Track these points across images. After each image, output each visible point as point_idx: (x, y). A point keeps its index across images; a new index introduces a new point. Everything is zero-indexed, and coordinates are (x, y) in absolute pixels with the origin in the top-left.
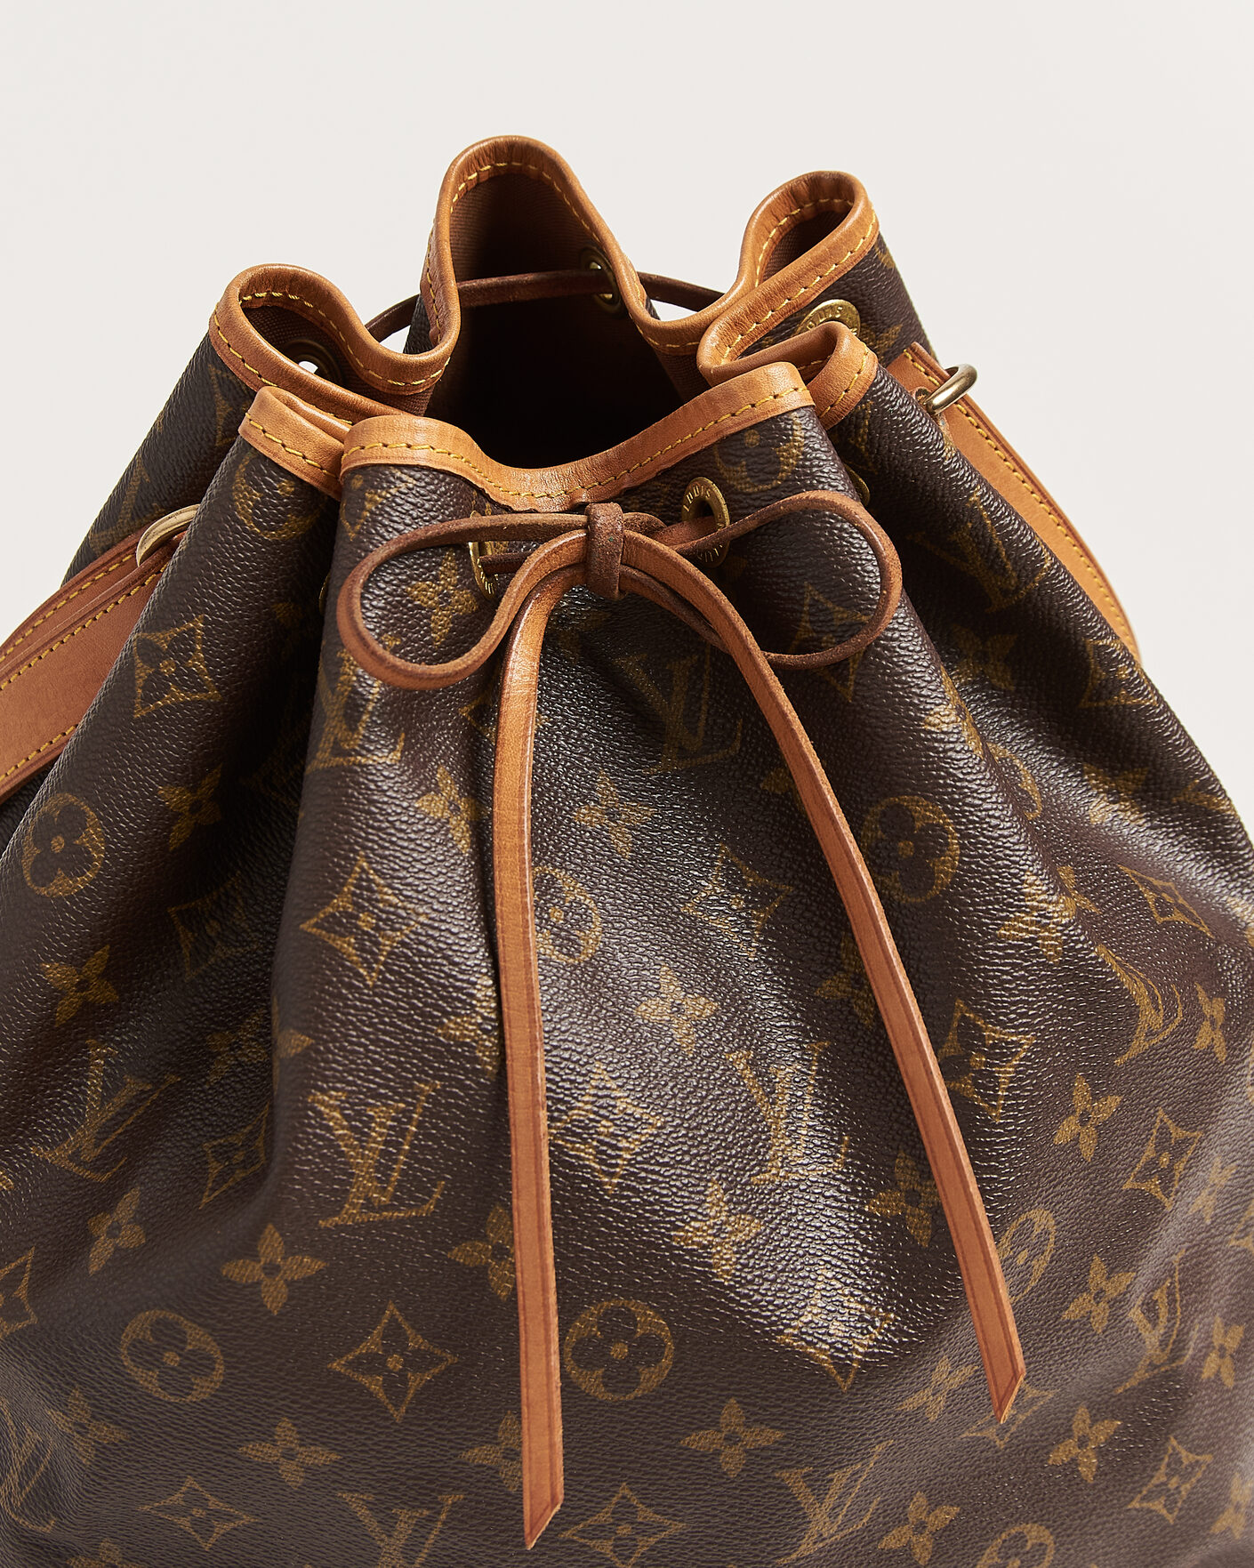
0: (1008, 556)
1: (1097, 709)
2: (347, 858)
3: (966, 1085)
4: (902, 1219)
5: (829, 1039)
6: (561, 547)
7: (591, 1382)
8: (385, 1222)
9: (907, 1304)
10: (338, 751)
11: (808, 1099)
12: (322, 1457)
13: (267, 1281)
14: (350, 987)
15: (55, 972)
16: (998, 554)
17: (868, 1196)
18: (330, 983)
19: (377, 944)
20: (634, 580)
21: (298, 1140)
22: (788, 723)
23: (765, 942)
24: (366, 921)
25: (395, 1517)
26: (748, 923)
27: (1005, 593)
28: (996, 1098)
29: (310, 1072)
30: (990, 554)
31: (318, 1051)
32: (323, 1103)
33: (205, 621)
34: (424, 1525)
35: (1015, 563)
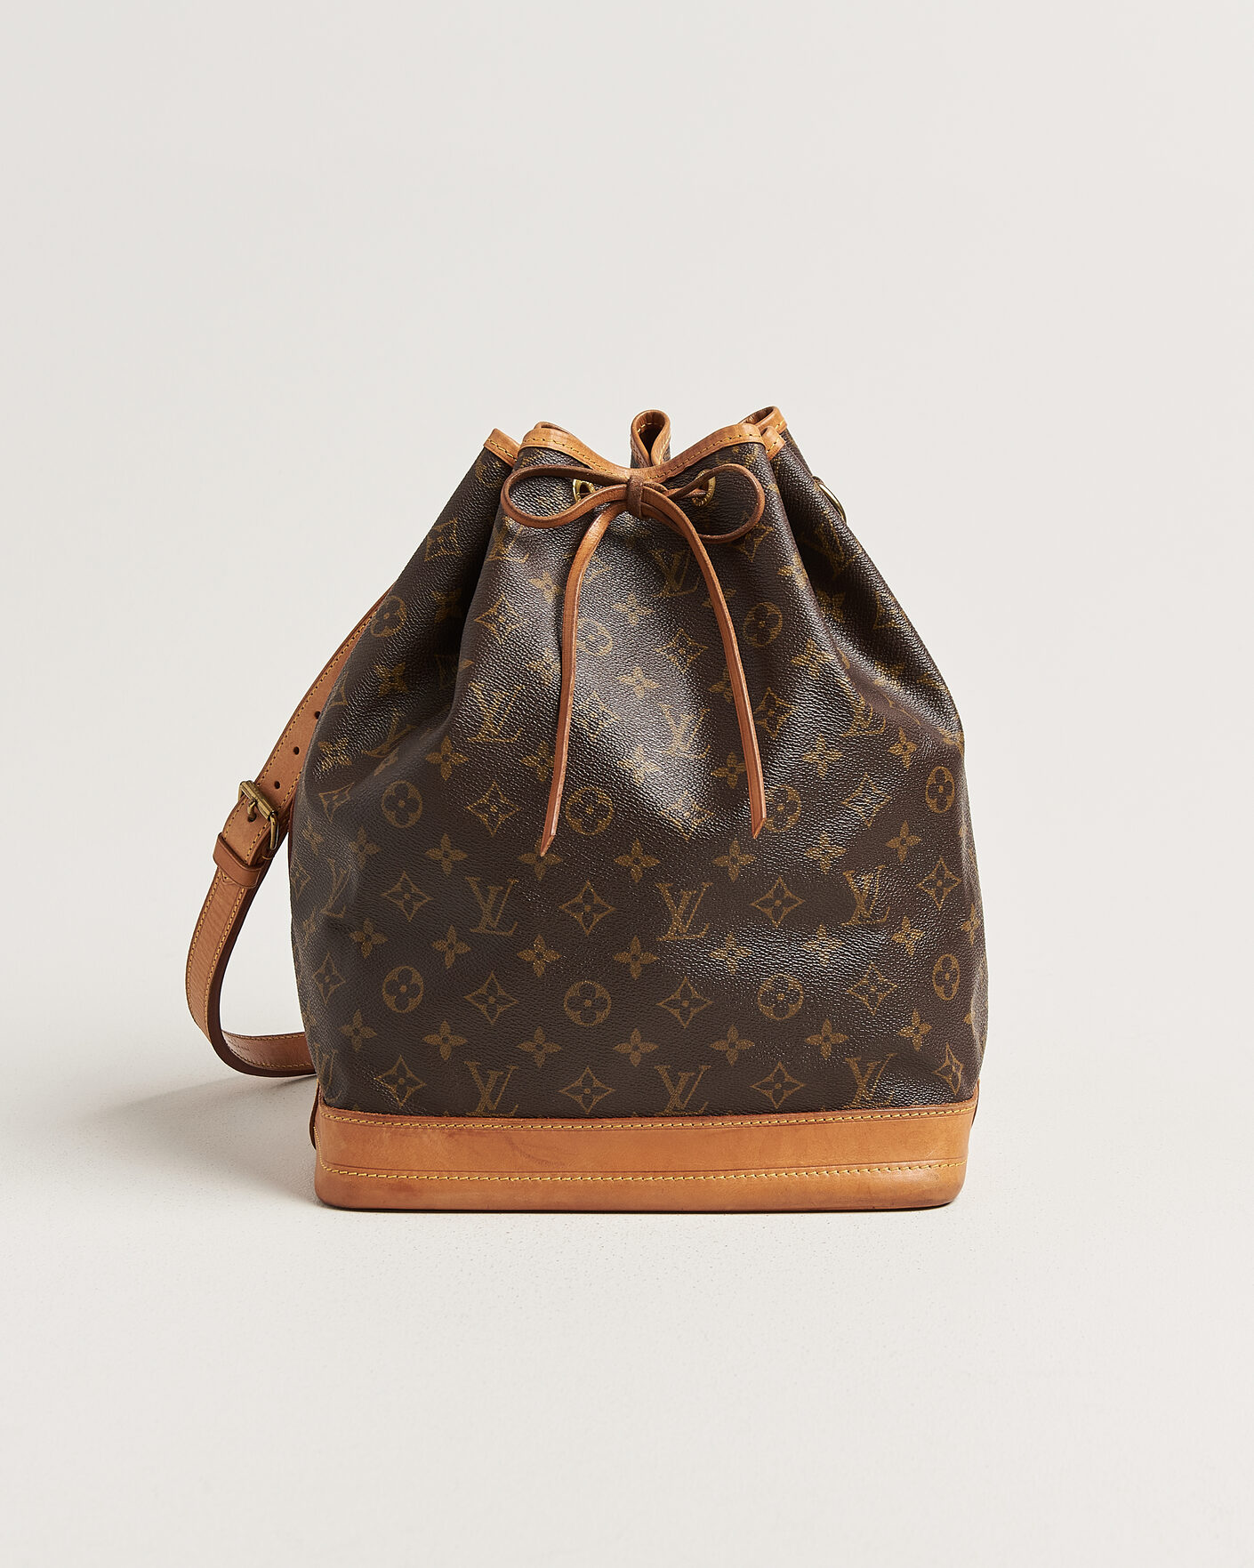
0: (840, 543)
1: (881, 629)
2: (497, 594)
3: (764, 723)
4: (726, 778)
5: (710, 708)
6: (614, 490)
7: (576, 824)
8: (495, 744)
9: (720, 810)
10: (499, 554)
11: (696, 730)
12: (460, 856)
13: (444, 764)
14: (491, 643)
15: (380, 670)
16: (835, 542)
17: (713, 769)
18: (484, 641)
19: (505, 628)
20: (648, 509)
21: (462, 700)
22: (706, 565)
23: (691, 668)
24: (502, 619)
25: (488, 891)
26: (685, 660)
27: (839, 563)
28: (776, 729)
29: (471, 674)
30: (832, 541)
31: (475, 667)
32: (474, 687)
33: (458, 521)
34: (500, 895)
35: (844, 548)
